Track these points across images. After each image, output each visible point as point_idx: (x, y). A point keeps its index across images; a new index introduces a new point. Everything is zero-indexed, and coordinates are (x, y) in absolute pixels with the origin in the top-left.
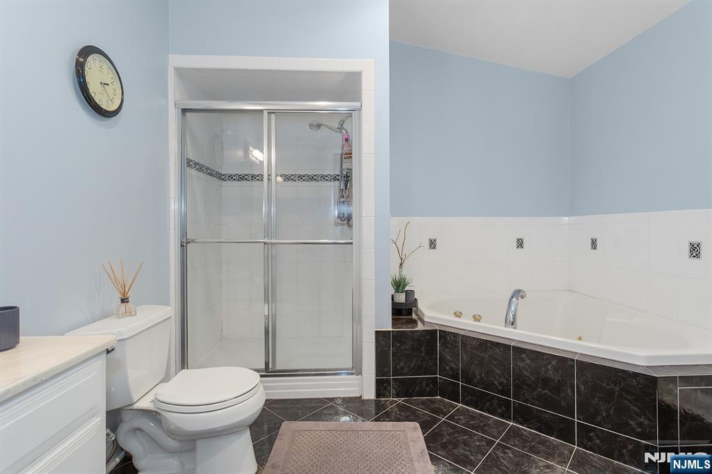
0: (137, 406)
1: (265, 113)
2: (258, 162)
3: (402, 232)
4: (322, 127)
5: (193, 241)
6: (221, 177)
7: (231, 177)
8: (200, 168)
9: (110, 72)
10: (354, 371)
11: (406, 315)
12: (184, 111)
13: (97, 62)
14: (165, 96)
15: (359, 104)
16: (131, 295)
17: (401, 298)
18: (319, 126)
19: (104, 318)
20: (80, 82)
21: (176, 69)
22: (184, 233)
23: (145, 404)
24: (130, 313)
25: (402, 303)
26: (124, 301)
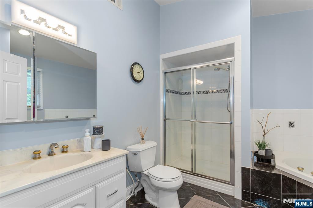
0: (144, 173)
1: (192, 69)
2: (200, 84)
3: (265, 118)
4: (220, 69)
5: (168, 119)
6: (181, 93)
7: (185, 93)
8: (172, 92)
9: (140, 68)
10: (231, 183)
11: (265, 162)
12: (165, 73)
13: (136, 67)
14: (159, 70)
15: (234, 58)
16: (144, 138)
17: (262, 153)
18: (219, 69)
19: (138, 143)
20: (131, 74)
21: (162, 59)
22: (165, 116)
23: (146, 173)
24: (144, 143)
25: (263, 156)
26: (142, 139)
